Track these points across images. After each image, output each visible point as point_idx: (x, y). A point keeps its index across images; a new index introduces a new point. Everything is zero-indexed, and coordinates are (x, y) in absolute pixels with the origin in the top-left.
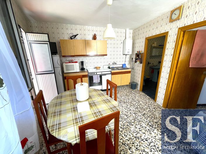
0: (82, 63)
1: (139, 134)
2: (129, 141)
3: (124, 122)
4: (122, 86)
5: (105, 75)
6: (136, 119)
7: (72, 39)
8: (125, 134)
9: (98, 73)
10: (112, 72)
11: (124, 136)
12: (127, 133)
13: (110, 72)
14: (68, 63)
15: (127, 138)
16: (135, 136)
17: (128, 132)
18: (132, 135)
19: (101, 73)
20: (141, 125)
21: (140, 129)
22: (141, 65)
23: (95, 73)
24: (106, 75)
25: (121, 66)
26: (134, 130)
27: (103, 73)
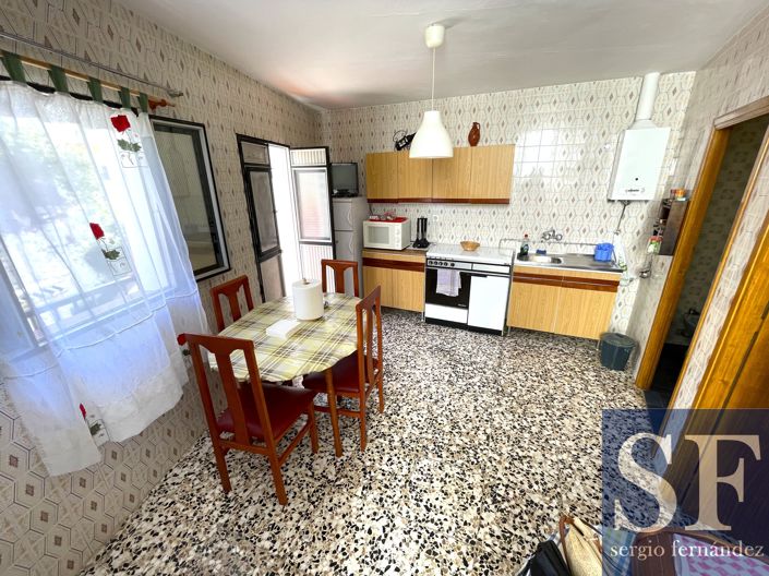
0: (423, 223)
1: (428, 483)
2: (383, 475)
3: (424, 435)
4: (573, 338)
5: (483, 275)
6: (471, 451)
7: (399, 149)
8: (395, 458)
9: (457, 265)
10: (515, 270)
11: (386, 458)
12: (401, 460)
13: (507, 270)
14: (375, 221)
15: (385, 467)
16: (412, 479)
17: (408, 460)
18: (405, 471)
19: (469, 266)
20: (467, 473)
21: (447, 479)
22: (668, 260)
23: (449, 263)
24: (485, 276)
25: (591, 251)
26: (426, 468)
27: (476, 267)
